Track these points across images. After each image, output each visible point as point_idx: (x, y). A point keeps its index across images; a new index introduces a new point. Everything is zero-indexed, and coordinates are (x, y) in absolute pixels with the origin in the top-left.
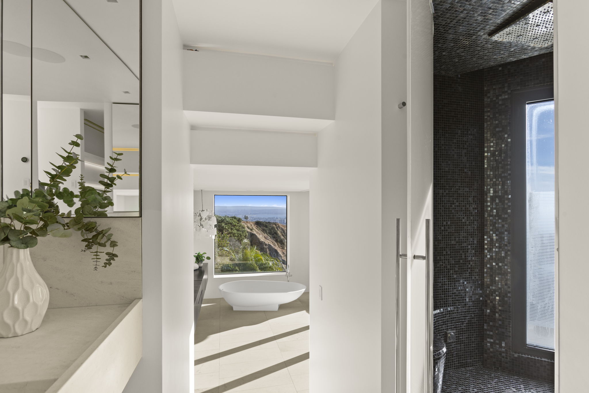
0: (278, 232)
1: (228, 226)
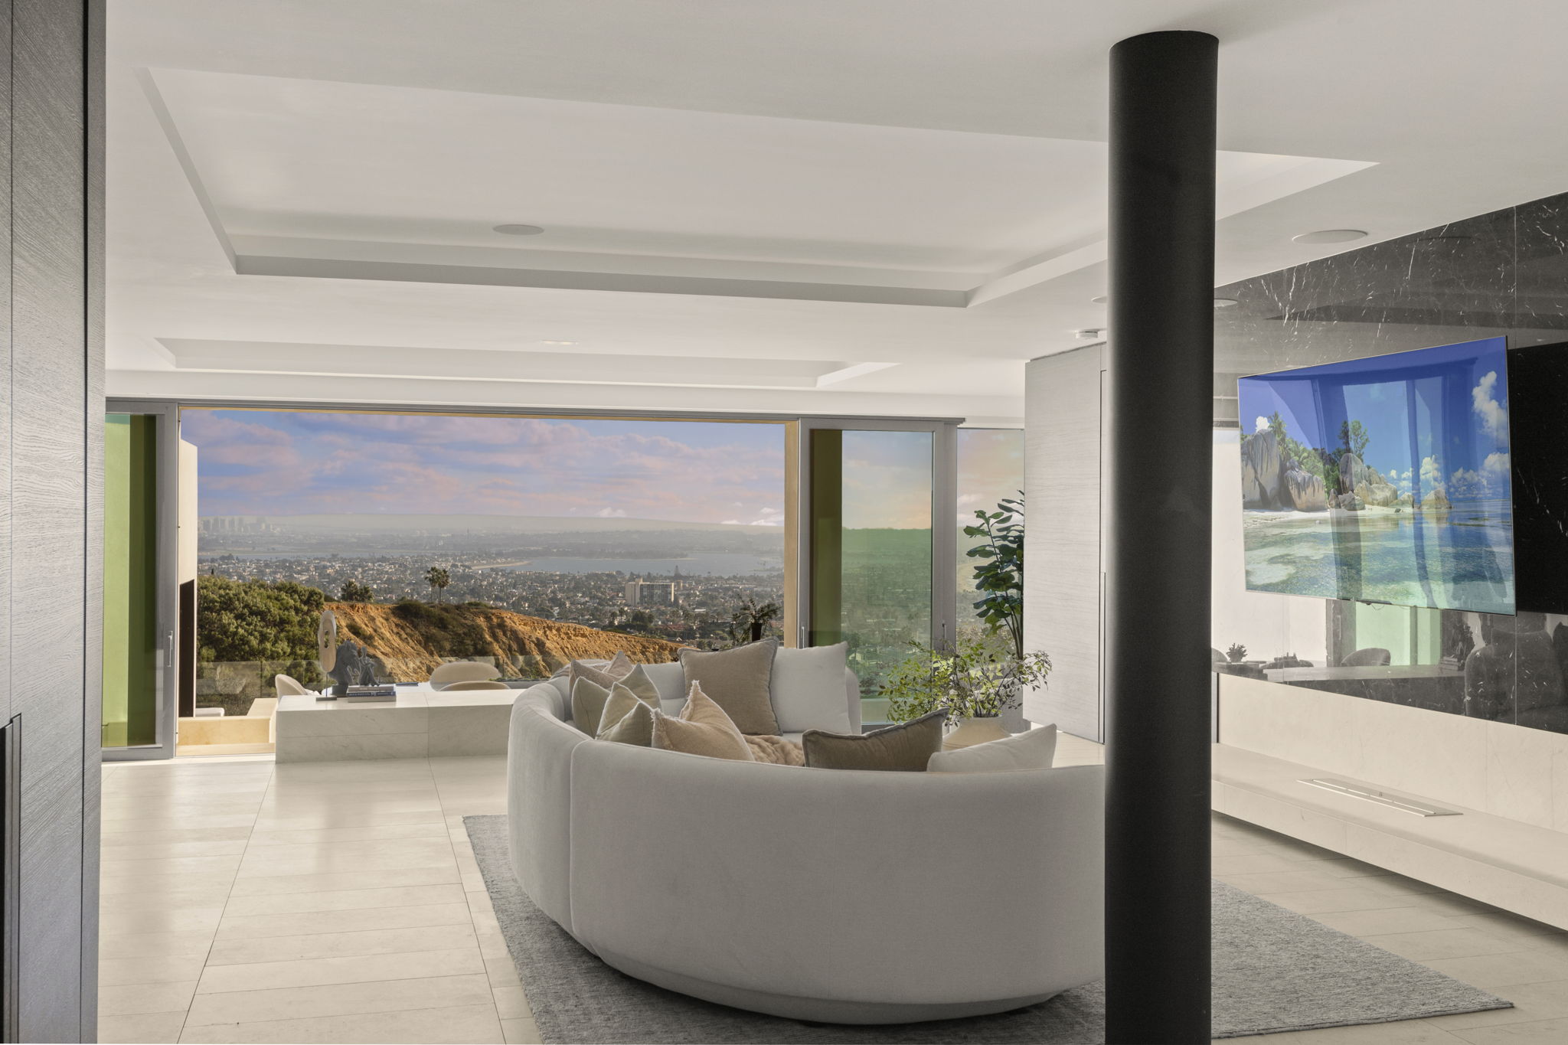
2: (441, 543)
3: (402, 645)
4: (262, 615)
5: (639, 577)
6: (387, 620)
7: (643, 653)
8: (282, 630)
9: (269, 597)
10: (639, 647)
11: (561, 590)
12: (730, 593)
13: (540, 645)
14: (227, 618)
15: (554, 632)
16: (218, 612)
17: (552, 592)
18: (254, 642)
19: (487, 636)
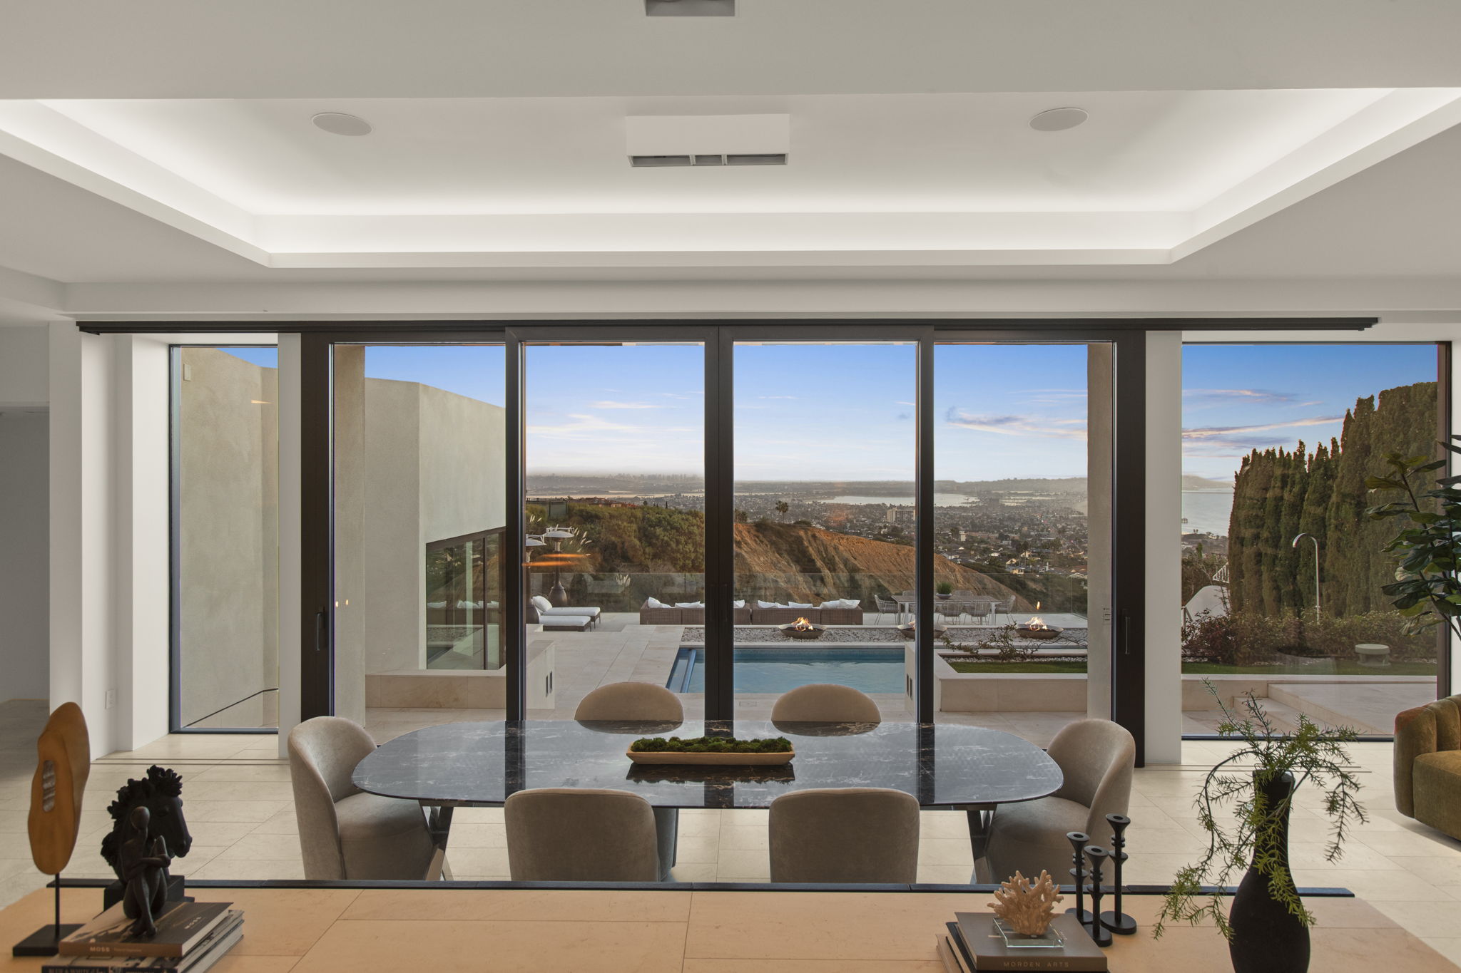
0: (810, 549)
1: (670, 534)
2: (786, 487)
3: (757, 547)
4: (677, 529)
5: (894, 506)
6: (749, 532)
7: (898, 554)
8: (690, 538)
9: (683, 519)
10: (895, 551)
11: (851, 513)
12: (948, 516)
13: (836, 548)
14: (659, 531)
15: (845, 541)
16: (654, 527)
17: (847, 515)
18: (674, 545)
19: (805, 543)
